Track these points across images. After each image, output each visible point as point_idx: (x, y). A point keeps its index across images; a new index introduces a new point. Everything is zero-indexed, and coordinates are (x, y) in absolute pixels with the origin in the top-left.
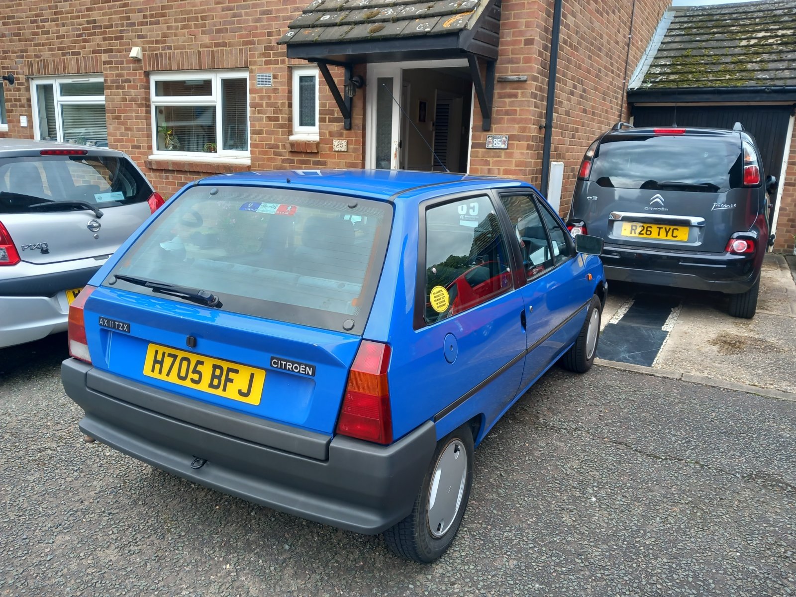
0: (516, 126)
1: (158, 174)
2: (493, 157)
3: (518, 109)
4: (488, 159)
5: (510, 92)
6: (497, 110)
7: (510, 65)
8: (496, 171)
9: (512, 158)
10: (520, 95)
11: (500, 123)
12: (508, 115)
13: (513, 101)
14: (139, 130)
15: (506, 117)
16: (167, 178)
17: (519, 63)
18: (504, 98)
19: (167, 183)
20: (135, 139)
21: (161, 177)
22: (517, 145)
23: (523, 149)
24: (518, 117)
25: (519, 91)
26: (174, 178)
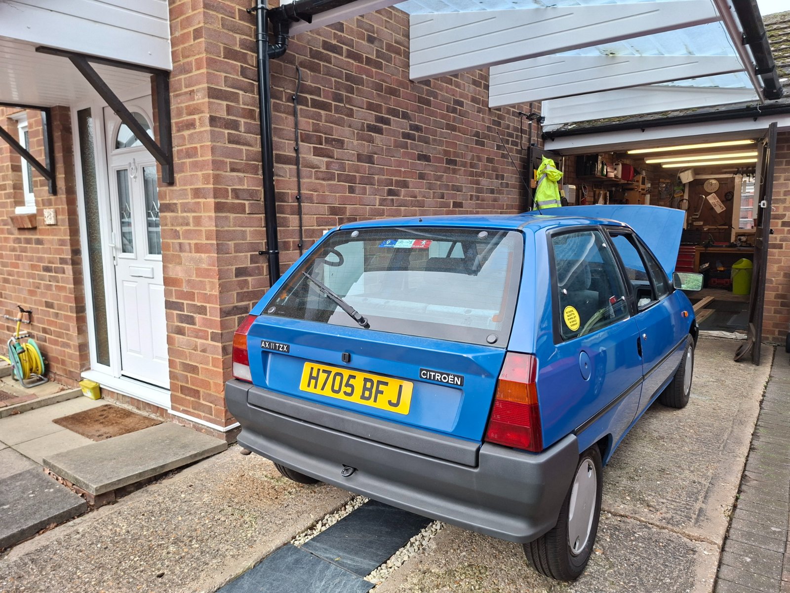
0: (200, 173)
2: (181, 225)
3: (198, 146)
4: (178, 228)
5: (187, 120)
6: (178, 151)
7: (183, 77)
8: (187, 247)
9: (201, 226)
10: (197, 124)
11: (183, 172)
12: (189, 158)
13: (192, 134)
15: (188, 160)
17: (191, 71)
18: (183, 130)
22: (204, 203)
23: (210, 211)
24: (200, 159)
25: (196, 117)
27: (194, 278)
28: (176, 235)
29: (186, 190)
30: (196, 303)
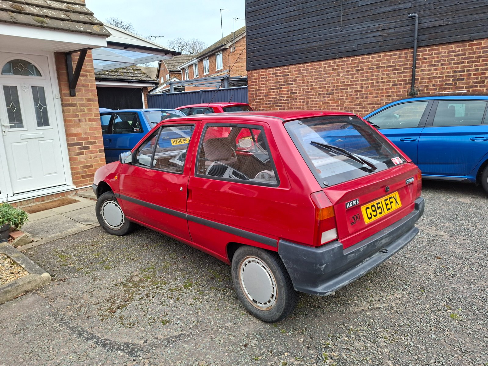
0: (90, 93)
2: (80, 112)
3: (89, 84)
4: (77, 113)
8: (84, 120)
9: (92, 112)
10: (88, 76)
13: (86, 79)
15: (83, 88)
24: (90, 88)
27: (88, 131)
28: (77, 116)
29: (83, 99)
30: (90, 141)
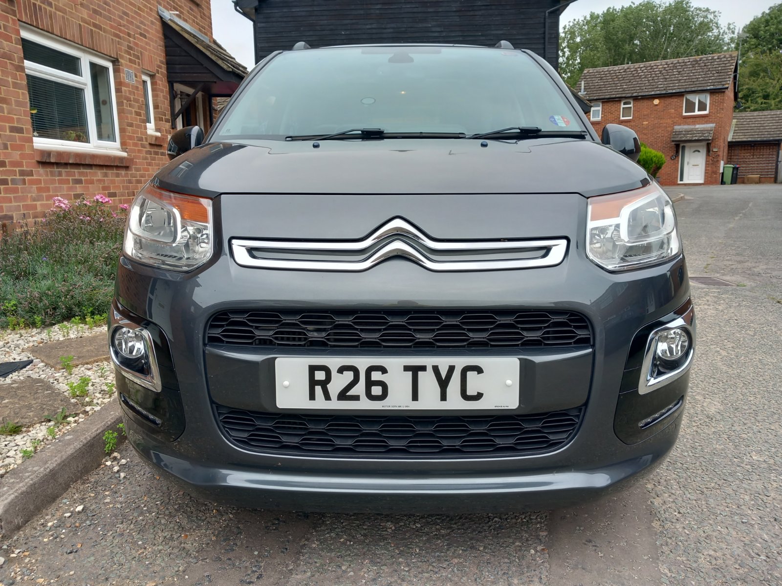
1: (48, 170)
14: (18, 104)
16: (60, 174)
19: (61, 182)
20: (15, 117)
21: (52, 174)
26: (68, 174)
